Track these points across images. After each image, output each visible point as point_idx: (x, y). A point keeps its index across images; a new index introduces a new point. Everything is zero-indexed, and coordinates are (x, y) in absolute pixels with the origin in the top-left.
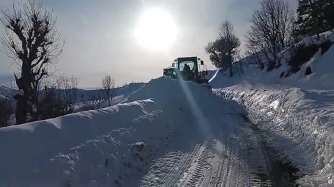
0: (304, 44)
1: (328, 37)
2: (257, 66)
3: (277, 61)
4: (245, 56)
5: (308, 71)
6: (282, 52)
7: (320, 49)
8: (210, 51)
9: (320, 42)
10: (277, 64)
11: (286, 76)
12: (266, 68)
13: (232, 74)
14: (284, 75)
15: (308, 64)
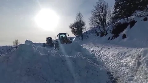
0: (120, 23)
1: (133, 19)
2: (95, 34)
3: (105, 32)
4: (89, 30)
5: (124, 36)
6: (108, 27)
7: (129, 25)
8: (71, 28)
9: (129, 21)
10: (105, 33)
11: (111, 39)
12: (100, 35)
13: (82, 39)
14: (110, 39)
15: (124, 32)
